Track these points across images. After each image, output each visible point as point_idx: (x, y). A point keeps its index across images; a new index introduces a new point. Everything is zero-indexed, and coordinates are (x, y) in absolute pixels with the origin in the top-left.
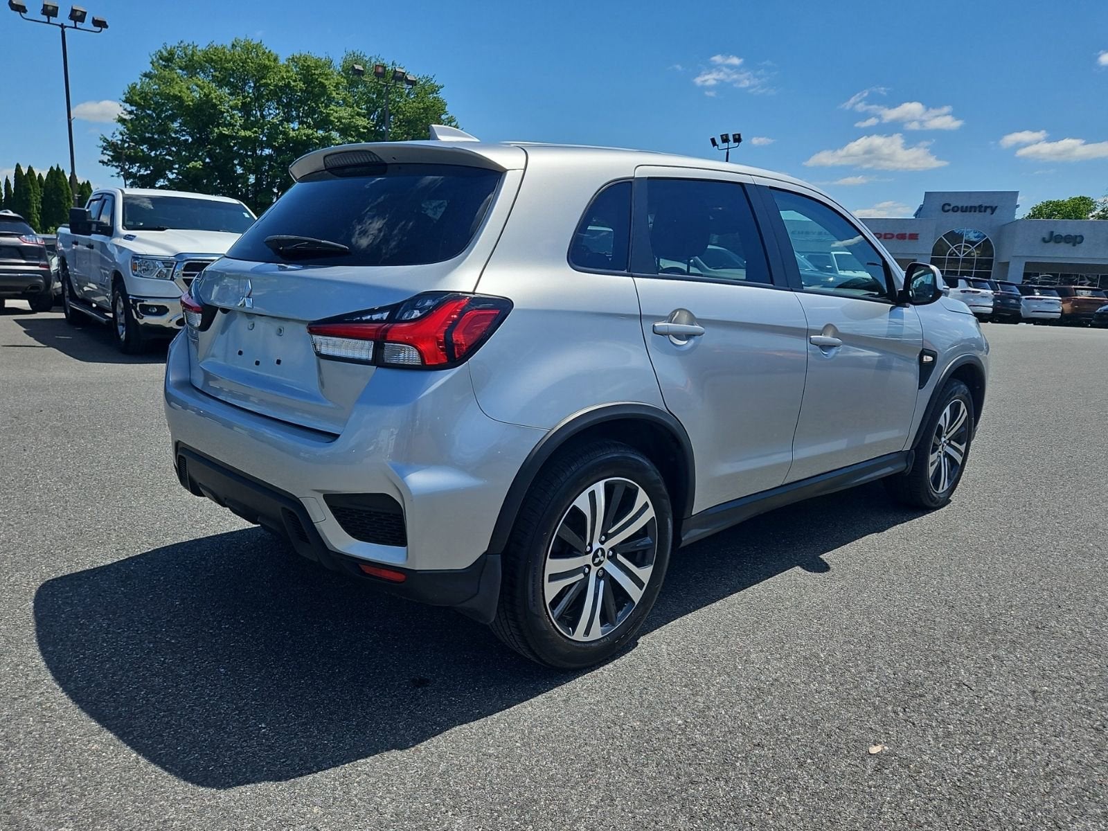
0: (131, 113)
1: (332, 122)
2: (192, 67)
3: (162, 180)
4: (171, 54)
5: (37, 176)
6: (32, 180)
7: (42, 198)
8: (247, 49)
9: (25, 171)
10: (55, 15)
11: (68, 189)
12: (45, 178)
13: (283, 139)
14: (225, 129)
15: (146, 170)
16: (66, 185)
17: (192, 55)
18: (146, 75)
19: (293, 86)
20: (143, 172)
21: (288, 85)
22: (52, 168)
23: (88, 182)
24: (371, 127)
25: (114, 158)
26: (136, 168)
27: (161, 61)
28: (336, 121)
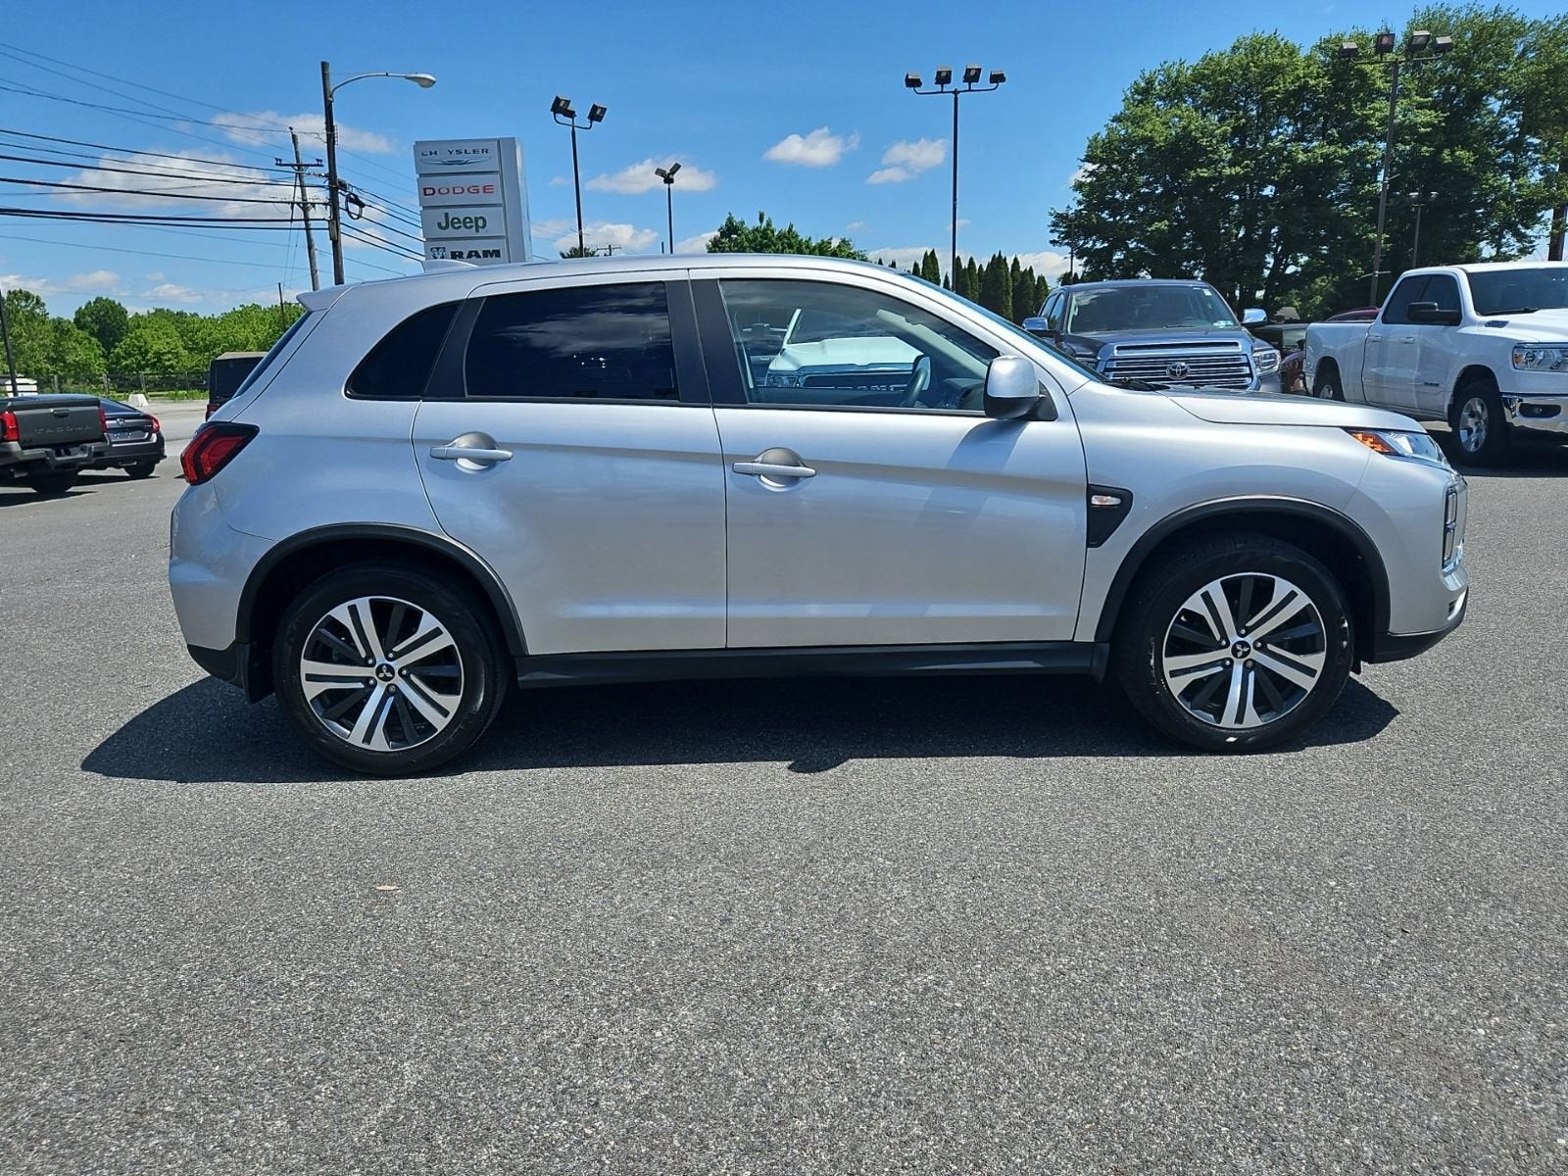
0: (1092, 173)
1: (1371, 128)
2: (1176, 91)
3: (1119, 253)
4: (1150, 82)
5: (977, 267)
6: (971, 274)
7: (980, 294)
8: (1254, 49)
9: (965, 264)
10: (948, 81)
11: (1007, 280)
12: (985, 269)
13: (1288, 168)
14: (1204, 170)
15: (1103, 243)
16: (1006, 275)
17: (1177, 77)
18: (1116, 119)
19: (1313, 86)
20: (1098, 246)
21: (1305, 87)
22: (994, 256)
23: (1031, 268)
24: (1440, 122)
25: (1067, 235)
26: (1091, 243)
27: (1136, 96)
28: (1377, 124)
